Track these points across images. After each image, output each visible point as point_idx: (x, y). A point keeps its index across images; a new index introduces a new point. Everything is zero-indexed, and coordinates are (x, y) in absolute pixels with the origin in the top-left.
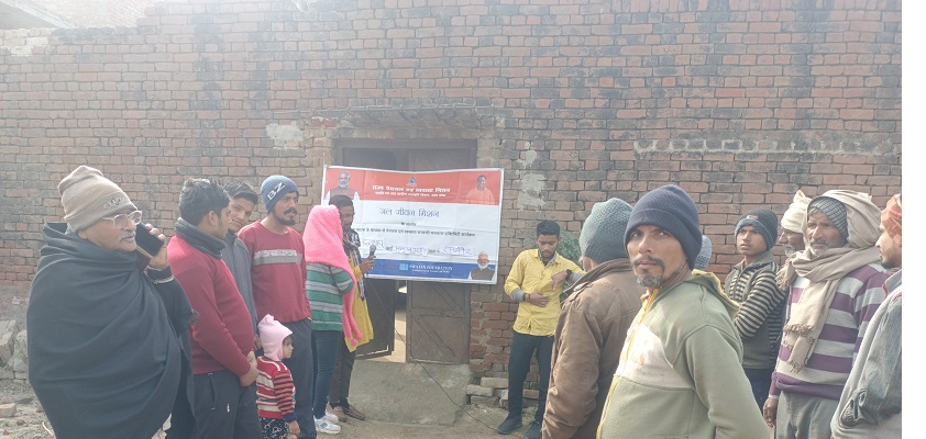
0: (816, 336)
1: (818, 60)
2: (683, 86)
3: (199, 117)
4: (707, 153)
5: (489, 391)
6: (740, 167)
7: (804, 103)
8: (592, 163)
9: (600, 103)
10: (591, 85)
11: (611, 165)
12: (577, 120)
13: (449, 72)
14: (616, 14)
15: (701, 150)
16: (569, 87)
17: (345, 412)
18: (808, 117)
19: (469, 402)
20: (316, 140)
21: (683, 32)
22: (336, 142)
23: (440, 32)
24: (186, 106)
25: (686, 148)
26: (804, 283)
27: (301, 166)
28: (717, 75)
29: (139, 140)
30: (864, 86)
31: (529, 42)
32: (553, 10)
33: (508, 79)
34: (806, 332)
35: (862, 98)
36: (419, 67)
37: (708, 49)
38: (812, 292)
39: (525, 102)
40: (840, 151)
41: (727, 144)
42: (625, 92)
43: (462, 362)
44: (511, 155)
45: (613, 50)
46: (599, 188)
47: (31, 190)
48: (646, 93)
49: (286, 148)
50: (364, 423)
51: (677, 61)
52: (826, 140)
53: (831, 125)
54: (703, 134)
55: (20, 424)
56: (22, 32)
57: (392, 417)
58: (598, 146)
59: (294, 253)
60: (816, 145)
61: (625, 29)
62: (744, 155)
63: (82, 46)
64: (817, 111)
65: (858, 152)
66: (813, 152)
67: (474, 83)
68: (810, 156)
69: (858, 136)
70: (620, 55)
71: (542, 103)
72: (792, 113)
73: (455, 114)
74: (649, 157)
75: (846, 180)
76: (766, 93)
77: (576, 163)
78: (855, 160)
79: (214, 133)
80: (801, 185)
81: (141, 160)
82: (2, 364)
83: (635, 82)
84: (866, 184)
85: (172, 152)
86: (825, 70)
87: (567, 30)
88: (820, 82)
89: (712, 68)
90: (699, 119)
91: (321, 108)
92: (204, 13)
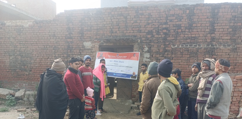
0: (204, 90)
1: (216, 25)
2: (183, 32)
3: (68, 41)
4: (189, 48)
5: (136, 106)
6: (198, 51)
7: (213, 35)
8: (161, 50)
9: (163, 36)
10: (161, 32)
11: (166, 51)
12: (158, 40)
13: (127, 29)
14: (167, 15)
15: (188, 47)
16: (156, 32)
17: (102, 111)
18: (214, 39)
19: (132, 109)
20: (95, 46)
21: (183, 19)
22: (100, 46)
23: (124, 20)
24: (64, 38)
25: (184, 47)
27: (92, 52)
28: (191, 29)
29: (53, 46)
30: (228, 31)
31: (146, 22)
32: (152, 14)
33: (141, 30)
34: (202, 89)
35: (227, 34)
36: (120, 28)
37: (189, 23)
38: (203, 80)
39: (145, 36)
40: (222, 47)
41: (194, 46)
42: (169, 33)
43: (130, 99)
44: (141, 49)
45: (166, 23)
46: (163, 56)
47: (28, 58)
48: (174, 33)
49: (88, 48)
50: (106, 113)
51: (182, 25)
52: (218, 44)
53: (220, 40)
54: (188, 43)
55: (27, 113)
56: (26, 21)
57: (113, 112)
58: (163, 46)
59: (90, 73)
60: (216, 45)
61: (169, 18)
62: (198, 48)
63: (40, 24)
64: (216, 37)
65: (226, 47)
66: (215, 47)
67: (132, 32)
68: (214, 48)
69: (226, 43)
70: (168, 24)
71: (149, 36)
72: (210, 38)
73: (128, 40)
74: (175, 49)
75: (223, 54)
76: (203, 33)
77: (157, 50)
78: (226, 49)
79: (71, 44)
80: (212, 55)
81: (54, 51)
82: (22, 99)
83: (171, 31)
84: (229, 55)
85: (61, 49)
86: (218, 27)
87: (155, 19)
88: (217, 30)
89: (190, 27)
90: (187, 39)
91: (97, 38)
92: (69, 16)
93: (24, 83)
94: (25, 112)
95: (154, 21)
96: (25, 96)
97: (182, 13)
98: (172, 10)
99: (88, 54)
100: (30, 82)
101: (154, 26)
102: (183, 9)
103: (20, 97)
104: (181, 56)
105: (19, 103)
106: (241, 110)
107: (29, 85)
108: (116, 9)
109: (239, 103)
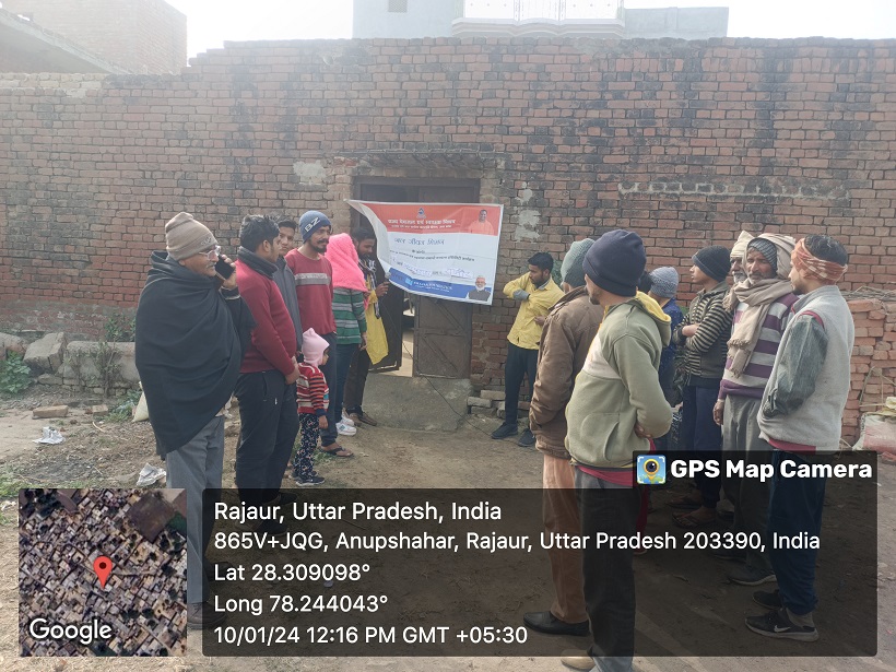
0: (751, 348)
1: (780, 116)
2: (662, 136)
3: (234, 154)
4: (682, 195)
5: (487, 402)
6: (712, 207)
7: (767, 153)
8: (582, 201)
9: (589, 149)
10: (581, 133)
11: (598, 204)
12: (568, 164)
13: (457, 120)
14: (603, 73)
15: (677, 192)
16: (562, 135)
17: (360, 419)
18: (771, 165)
19: (470, 412)
20: (337, 177)
21: (661, 90)
22: (355, 179)
23: (448, 85)
24: (222, 144)
25: (664, 190)
26: (744, 307)
27: (324, 199)
28: (691, 127)
29: (179, 174)
30: (820, 139)
31: (528, 95)
32: (548, 68)
33: (508, 127)
34: (743, 346)
35: (818, 149)
36: (430, 115)
37: (684, 104)
38: (749, 314)
39: (522, 147)
40: (799, 195)
41: (700, 187)
42: (611, 141)
43: (463, 377)
44: (509, 193)
45: (600, 104)
46: (586, 224)
47: (80, 216)
48: (629, 141)
49: (310, 184)
50: (375, 428)
51: (657, 114)
52: (787, 185)
53: (792, 172)
54: (679, 177)
55: (73, 423)
56: (77, 76)
57: (401, 424)
58: (587, 187)
59: (325, 276)
60: (779, 190)
61: (611, 86)
62: (716, 197)
63: (131, 90)
64: (779, 160)
65: (815, 196)
66: (776, 195)
67: (477, 130)
68: (773, 199)
69: (814, 182)
70: (606, 108)
71: (537, 149)
72: (757, 161)
73: (462, 158)
74: (631, 197)
75: (804, 220)
76: (734, 143)
77: (567, 201)
78: (813, 203)
79: (246, 169)
80: (765, 224)
81: (180, 191)
82: (51, 370)
83: (619, 132)
84: (822, 223)
85: (208, 185)
86: (786, 125)
87: (560, 86)
88: (781, 134)
89: (687, 121)
90: (676, 165)
91: (343, 149)
92: (242, 64)
93: (62, 309)
94: (66, 421)
95: (558, 95)
96: (66, 360)
97: (660, 69)
98: (623, 56)
99: (308, 204)
100: (85, 307)
101: (555, 113)
102: (663, 53)
103: (44, 362)
104: (652, 223)
105: (38, 382)
106: (866, 424)
107: (78, 318)
108: (418, 43)
109: (858, 398)
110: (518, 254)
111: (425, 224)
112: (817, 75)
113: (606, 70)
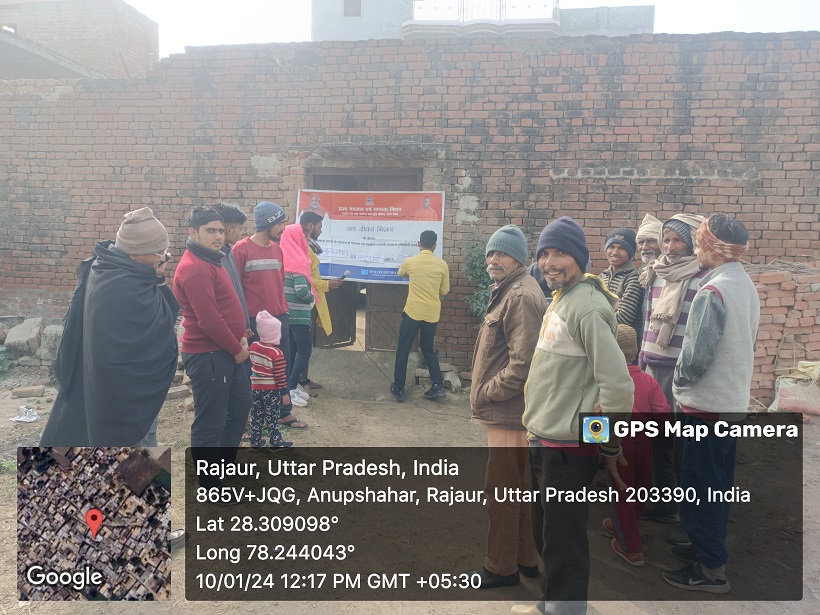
0: (675, 322)
1: (696, 104)
2: (588, 125)
3: (196, 150)
4: (608, 179)
6: (636, 190)
7: (685, 138)
8: (516, 187)
9: (522, 139)
10: (514, 124)
11: (532, 189)
12: (504, 153)
13: (400, 115)
14: (533, 68)
15: (603, 177)
16: (497, 126)
18: (689, 150)
19: (417, 383)
20: (292, 169)
21: (587, 83)
22: (308, 170)
23: (392, 83)
24: (185, 141)
25: (592, 175)
26: (661, 282)
27: (279, 189)
28: (615, 116)
29: (145, 170)
30: (733, 125)
31: (465, 90)
32: (483, 65)
33: (447, 120)
34: (668, 319)
35: (731, 134)
36: (376, 111)
37: (608, 96)
38: (668, 291)
39: (461, 138)
40: (716, 177)
41: (624, 172)
42: (542, 130)
44: (450, 181)
45: (531, 97)
46: (521, 207)
47: (56, 210)
48: (558, 131)
49: (267, 176)
50: (330, 400)
51: (583, 105)
52: (703, 168)
53: (709, 156)
54: (605, 163)
55: (49, 401)
56: (51, 81)
57: (353, 395)
58: (520, 173)
59: (275, 262)
60: (695, 172)
61: (541, 80)
62: (639, 180)
63: (101, 93)
64: (696, 145)
65: (730, 177)
66: (694, 177)
67: (420, 123)
68: (691, 181)
69: (729, 165)
70: (537, 101)
71: (475, 139)
72: (676, 147)
73: (404, 150)
74: (561, 182)
75: (721, 200)
76: (654, 130)
77: (503, 187)
78: (728, 184)
79: (207, 163)
80: (685, 204)
81: (147, 185)
82: (30, 353)
83: (549, 123)
84: (737, 203)
85: (173, 179)
86: (701, 113)
87: (494, 81)
88: (698, 122)
89: (611, 111)
90: (602, 151)
91: (298, 144)
92: (204, 65)
93: (41, 295)
94: (42, 400)
95: (491, 90)
96: (44, 343)
97: (586, 64)
98: (551, 53)
99: (266, 195)
100: (62, 293)
101: (490, 106)
102: (588, 49)
103: (23, 345)
104: (581, 205)
105: (18, 365)
106: (780, 387)
107: (56, 303)
108: (362, 44)
109: (773, 362)
110: (459, 236)
111: (373, 211)
112: (729, 66)
113: (535, 66)
